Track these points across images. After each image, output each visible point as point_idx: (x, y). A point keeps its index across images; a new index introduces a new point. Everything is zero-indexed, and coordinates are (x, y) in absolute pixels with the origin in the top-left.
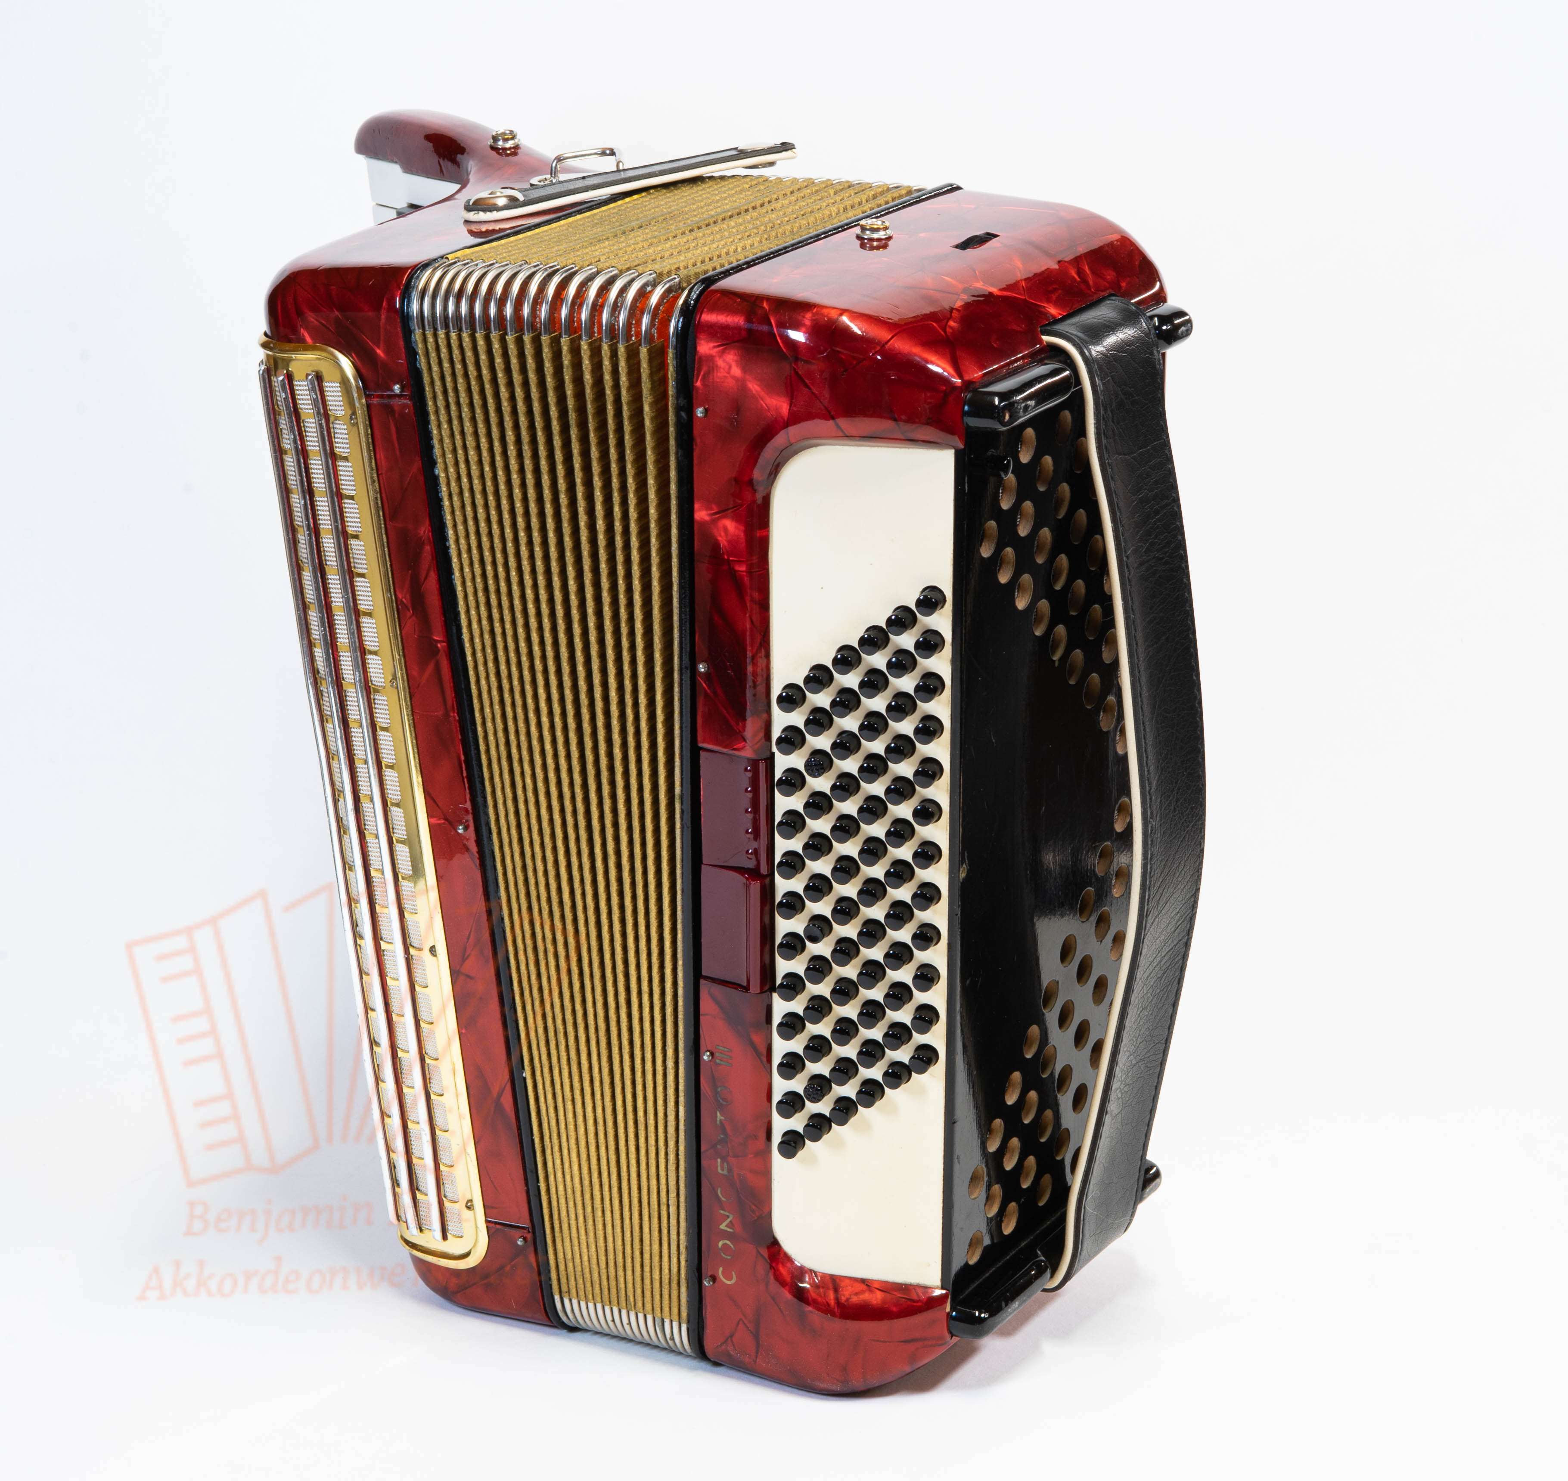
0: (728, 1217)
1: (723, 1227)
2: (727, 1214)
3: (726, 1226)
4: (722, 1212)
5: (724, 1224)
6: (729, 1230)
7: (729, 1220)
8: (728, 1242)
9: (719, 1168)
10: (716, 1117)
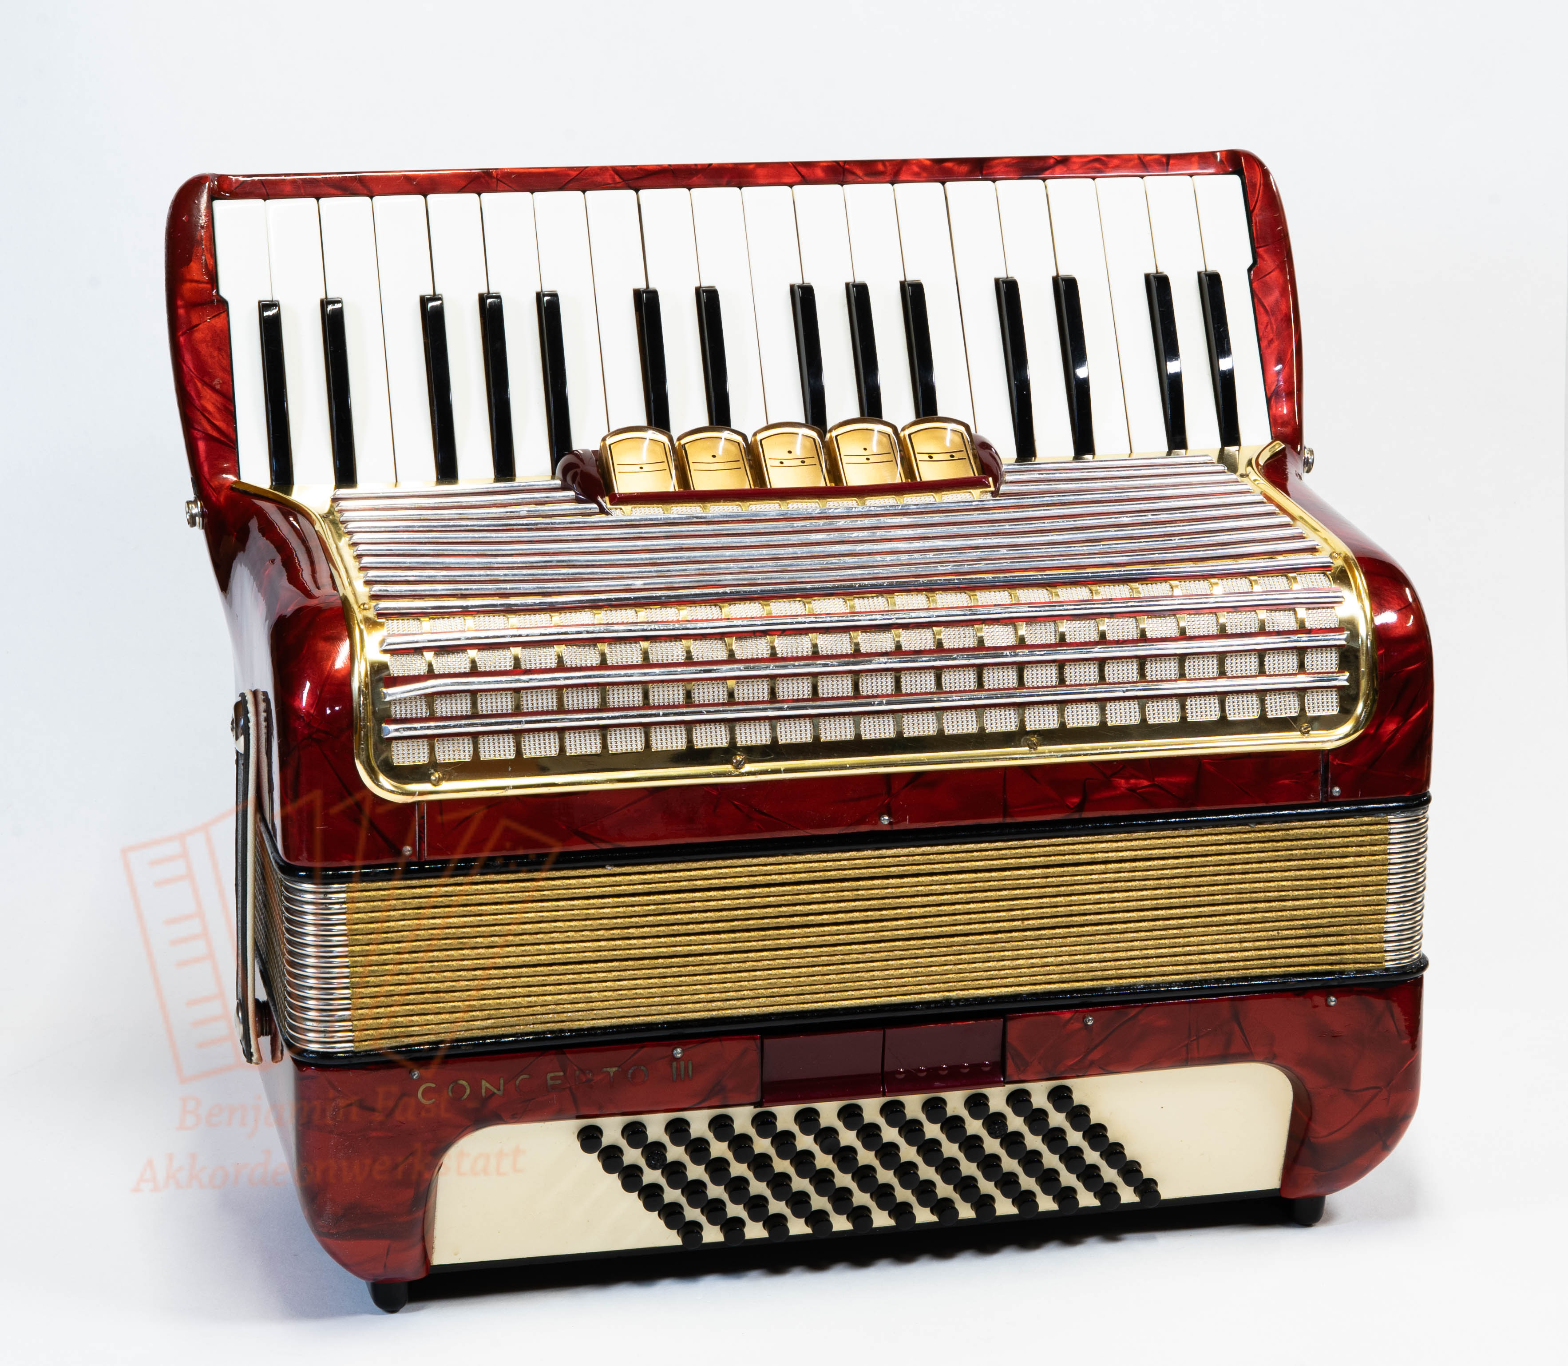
0: (499, 1090)
1: (485, 1084)
2: (502, 1088)
3: (486, 1088)
4: (502, 1081)
5: (488, 1085)
6: (483, 1091)
7: (496, 1091)
8: (468, 1091)
9: (552, 1075)
10: (611, 1067)
